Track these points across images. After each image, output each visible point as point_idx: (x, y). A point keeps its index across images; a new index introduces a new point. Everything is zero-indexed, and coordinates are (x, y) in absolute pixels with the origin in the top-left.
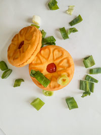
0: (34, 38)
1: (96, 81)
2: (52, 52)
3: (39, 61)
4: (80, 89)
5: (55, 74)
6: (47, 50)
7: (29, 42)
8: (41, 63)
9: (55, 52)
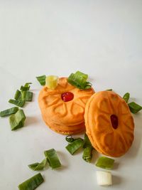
0: (96, 118)
1: (11, 101)
2: (69, 112)
3: (84, 100)
4: (32, 93)
5: (63, 90)
6: (76, 113)
7: (102, 114)
8: (81, 99)
9: (65, 111)
